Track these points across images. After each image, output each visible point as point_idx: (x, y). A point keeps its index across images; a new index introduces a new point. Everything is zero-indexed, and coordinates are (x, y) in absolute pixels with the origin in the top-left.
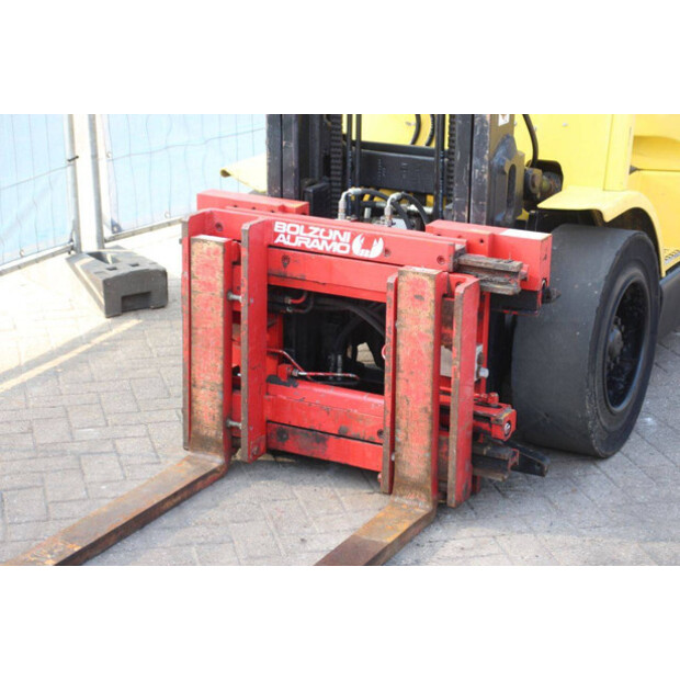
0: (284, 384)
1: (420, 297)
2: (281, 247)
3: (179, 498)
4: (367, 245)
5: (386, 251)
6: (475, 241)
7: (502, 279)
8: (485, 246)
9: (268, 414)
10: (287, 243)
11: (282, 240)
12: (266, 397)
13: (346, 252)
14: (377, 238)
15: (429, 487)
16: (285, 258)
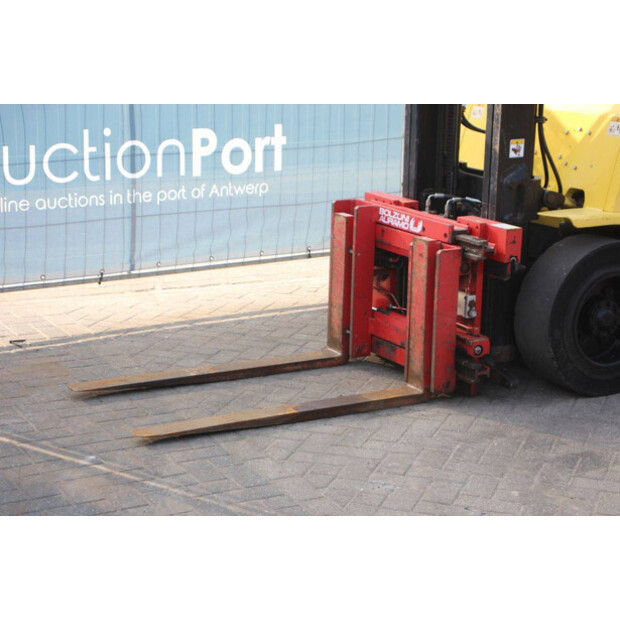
0: (383, 313)
1: (421, 255)
2: (382, 224)
3: (300, 367)
4: (416, 225)
5: (424, 229)
6: (474, 227)
7: (474, 251)
8: (478, 231)
9: (372, 329)
10: (384, 221)
11: (382, 220)
12: (371, 319)
13: (406, 228)
14: (420, 219)
15: (422, 378)
16: (383, 231)
